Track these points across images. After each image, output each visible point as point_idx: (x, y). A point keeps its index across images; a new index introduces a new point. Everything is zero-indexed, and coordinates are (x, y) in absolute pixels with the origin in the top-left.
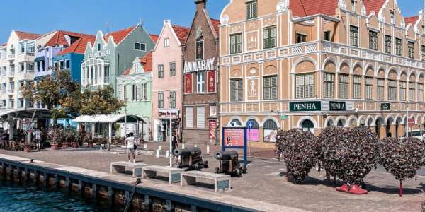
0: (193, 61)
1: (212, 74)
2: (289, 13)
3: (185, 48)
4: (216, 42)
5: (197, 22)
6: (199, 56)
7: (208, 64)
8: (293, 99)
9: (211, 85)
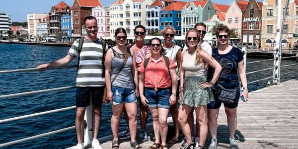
0: (248, 17)
1: (258, 23)
2: (295, 4)
3: (244, 12)
4: (260, 11)
5: (251, 3)
6: (252, 16)
7: (256, 19)
8: (295, 33)
9: (257, 27)
